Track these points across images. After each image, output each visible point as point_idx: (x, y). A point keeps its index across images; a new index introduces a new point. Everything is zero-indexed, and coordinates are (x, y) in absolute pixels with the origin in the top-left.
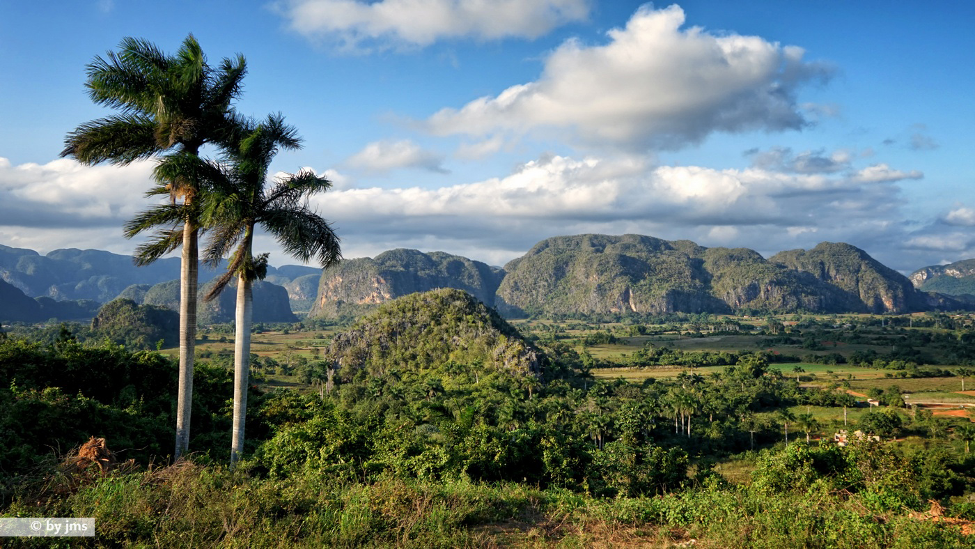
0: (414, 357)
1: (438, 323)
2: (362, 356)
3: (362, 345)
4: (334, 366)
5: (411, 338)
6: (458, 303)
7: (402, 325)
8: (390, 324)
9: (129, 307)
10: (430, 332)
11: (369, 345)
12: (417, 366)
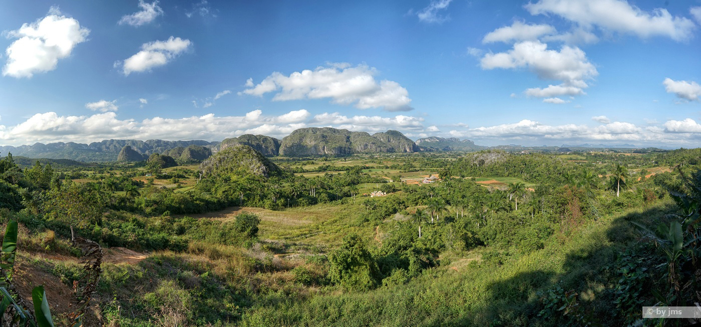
0: (227, 169)
1: (236, 157)
2: (210, 169)
3: (210, 165)
4: (201, 173)
5: (227, 162)
6: (245, 150)
7: (224, 158)
8: (220, 158)
9: (157, 155)
10: (233, 160)
11: (213, 165)
12: (228, 172)
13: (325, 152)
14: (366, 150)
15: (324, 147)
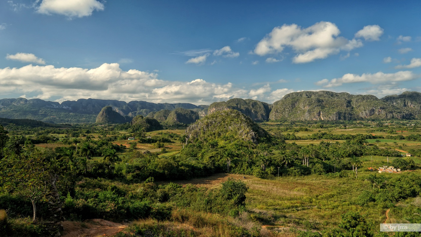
4: (188, 137)
5: (214, 127)
7: (211, 123)
8: (207, 122)
10: (221, 125)
11: (200, 130)
13: (320, 119)
14: (372, 116)
15: (320, 113)
